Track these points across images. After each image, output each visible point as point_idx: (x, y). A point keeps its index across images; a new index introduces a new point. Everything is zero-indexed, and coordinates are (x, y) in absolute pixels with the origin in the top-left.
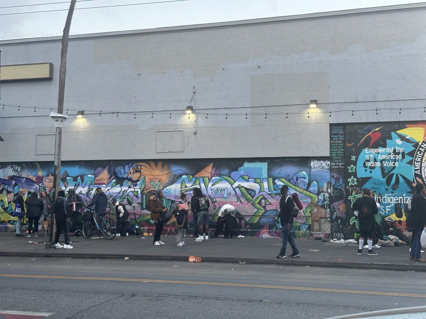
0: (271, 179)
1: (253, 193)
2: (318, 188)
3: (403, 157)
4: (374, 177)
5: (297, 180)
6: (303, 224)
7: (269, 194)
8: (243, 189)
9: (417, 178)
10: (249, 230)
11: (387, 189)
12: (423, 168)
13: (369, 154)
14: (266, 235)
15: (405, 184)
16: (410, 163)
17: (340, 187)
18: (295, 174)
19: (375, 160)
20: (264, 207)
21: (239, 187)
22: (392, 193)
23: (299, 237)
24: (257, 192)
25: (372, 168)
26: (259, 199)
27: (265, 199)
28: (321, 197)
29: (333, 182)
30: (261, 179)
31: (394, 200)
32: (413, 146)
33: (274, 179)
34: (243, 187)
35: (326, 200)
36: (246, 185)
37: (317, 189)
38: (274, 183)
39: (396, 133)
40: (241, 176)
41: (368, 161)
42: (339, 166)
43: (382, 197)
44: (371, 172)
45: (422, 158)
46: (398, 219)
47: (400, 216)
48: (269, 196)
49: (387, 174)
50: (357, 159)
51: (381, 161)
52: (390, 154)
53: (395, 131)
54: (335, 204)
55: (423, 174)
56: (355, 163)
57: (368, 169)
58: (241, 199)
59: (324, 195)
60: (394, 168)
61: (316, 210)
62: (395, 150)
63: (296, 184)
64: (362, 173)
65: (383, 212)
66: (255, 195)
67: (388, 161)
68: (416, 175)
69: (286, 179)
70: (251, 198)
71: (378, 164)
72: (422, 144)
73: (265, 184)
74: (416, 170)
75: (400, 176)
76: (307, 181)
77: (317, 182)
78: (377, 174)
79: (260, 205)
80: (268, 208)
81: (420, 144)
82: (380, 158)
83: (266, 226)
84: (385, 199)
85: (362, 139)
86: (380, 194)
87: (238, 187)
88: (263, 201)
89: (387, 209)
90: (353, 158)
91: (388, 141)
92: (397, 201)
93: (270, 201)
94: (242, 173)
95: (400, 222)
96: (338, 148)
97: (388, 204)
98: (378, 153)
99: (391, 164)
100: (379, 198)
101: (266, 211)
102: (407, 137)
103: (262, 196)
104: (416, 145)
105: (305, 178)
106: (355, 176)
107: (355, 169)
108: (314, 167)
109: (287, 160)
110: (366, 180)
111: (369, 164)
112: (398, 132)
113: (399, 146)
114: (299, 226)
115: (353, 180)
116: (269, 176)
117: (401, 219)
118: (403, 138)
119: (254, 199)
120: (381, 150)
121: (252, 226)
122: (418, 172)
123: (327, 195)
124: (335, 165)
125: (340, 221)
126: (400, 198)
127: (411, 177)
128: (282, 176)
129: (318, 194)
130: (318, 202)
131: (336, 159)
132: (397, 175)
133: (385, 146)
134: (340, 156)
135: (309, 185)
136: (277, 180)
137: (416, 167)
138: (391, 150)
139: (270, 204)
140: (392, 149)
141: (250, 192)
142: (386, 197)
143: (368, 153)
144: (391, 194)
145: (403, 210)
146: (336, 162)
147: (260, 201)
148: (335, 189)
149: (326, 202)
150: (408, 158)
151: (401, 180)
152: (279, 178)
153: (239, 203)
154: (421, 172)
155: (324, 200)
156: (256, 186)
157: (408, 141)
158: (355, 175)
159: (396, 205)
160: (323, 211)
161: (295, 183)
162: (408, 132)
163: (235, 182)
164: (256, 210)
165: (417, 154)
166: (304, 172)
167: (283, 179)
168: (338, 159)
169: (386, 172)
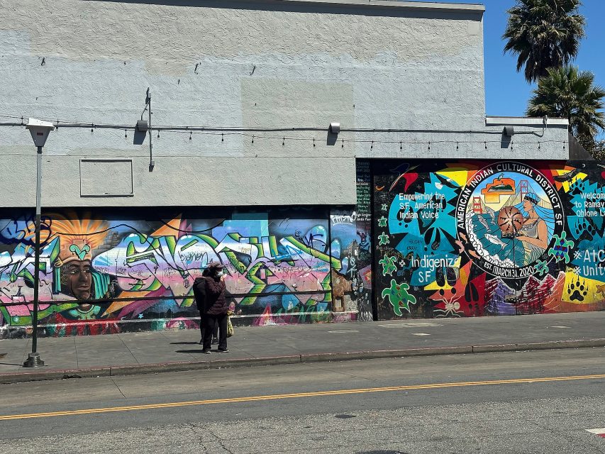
0: (274, 239)
1: (247, 260)
2: (341, 249)
3: (444, 207)
4: (410, 232)
5: (311, 237)
6: (321, 302)
7: (271, 261)
8: (232, 253)
9: (460, 233)
10: (242, 316)
11: (426, 249)
12: (466, 221)
13: (404, 202)
14: (269, 323)
15: (448, 242)
16: (453, 213)
17: (366, 248)
18: (309, 230)
19: (411, 210)
20: (265, 281)
21: (225, 252)
22: (432, 253)
23: (317, 322)
24: (254, 257)
25: (408, 220)
26: (256, 269)
27: (266, 267)
28: (345, 263)
29: (359, 241)
30: (260, 238)
31: (434, 263)
32: (455, 191)
33: (278, 239)
34: (231, 250)
35: (352, 267)
36: (236, 247)
37: (339, 252)
38: (279, 244)
39: (435, 174)
40: (228, 234)
41: (403, 211)
42: (365, 217)
43: (420, 259)
44: (406, 226)
45: (466, 207)
46: (439, 288)
47: (441, 283)
48: (272, 264)
49: (426, 228)
50: (388, 208)
51: (419, 212)
52: (428, 202)
53: (435, 170)
54: (362, 271)
55: (467, 228)
56: (386, 215)
57: (402, 221)
58: (229, 269)
59: (349, 260)
60: (434, 220)
61: (338, 281)
62: (434, 197)
63: (311, 245)
64: (395, 228)
65: (421, 280)
66: (250, 262)
67: (427, 211)
68: (460, 230)
69: (296, 237)
70: (245, 268)
71: (415, 216)
72: (465, 189)
73: (266, 246)
74: (459, 223)
75: (440, 230)
76: (325, 239)
77: (340, 241)
78: (414, 229)
79: (259, 277)
80: (271, 281)
81: (463, 189)
82: (417, 207)
83: (268, 309)
84: (423, 261)
85: (394, 180)
86: (418, 256)
87: (225, 251)
88: (263, 271)
89: (427, 276)
90: (384, 208)
91: (426, 184)
92: (438, 264)
93: (273, 270)
94: (229, 229)
95: (442, 292)
96: (363, 194)
97: (428, 269)
98: (415, 200)
99: (430, 216)
100: (417, 262)
101: (268, 286)
102: (448, 180)
103: (261, 264)
104: (459, 190)
105: (322, 235)
106: (387, 232)
107: (387, 222)
108: (335, 220)
109: (296, 209)
110: (399, 237)
111: (403, 216)
112: (437, 173)
113: (439, 191)
114: (316, 306)
115: (384, 238)
116: (271, 233)
117: (443, 288)
118: (443, 181)
119: (248, 270)
120: (418, 196)
121: (246, 309)
122: (461, 226)
123: (353, 260)
124: (360, 217)
125: (367, 294)
126: (441, 260)
127: (453, 233)
128: (288, 233)
129: (341, 259)
130: (342, 269)
131: (361, 208)
132: (437, 230)
133: (422, 191)
134: (366, 205)
135: (329, 245)
136: (283, 239)
137: (459, 219)
138: (428, 196)
139: (274, 275)
140: (432, 195)
141: (243, 258)
142: (425, 260)
143: (402, 200)
144: (431, 256)
145: (445, 276)
146: (360, 213)
147: (259, 271)
148: (361, 250)
149: (352, 269)
150: (450, 208)
151: (443, 236)
152: (285, 236)
153: (226, 275)
154: (464, 226)
155: (350, 267)
156: (252, 250)
157: (449, 185)
158: (386, 230)
159: (437, 269)
160: (348, 283)
161: (309, 243)
162: (450, 176)
163: (219, 243)
164: (252, 285)
165: (460, 203)
166: (321, 228)
167: (292, 238)
168: (364, 209)
169: (424, 226)
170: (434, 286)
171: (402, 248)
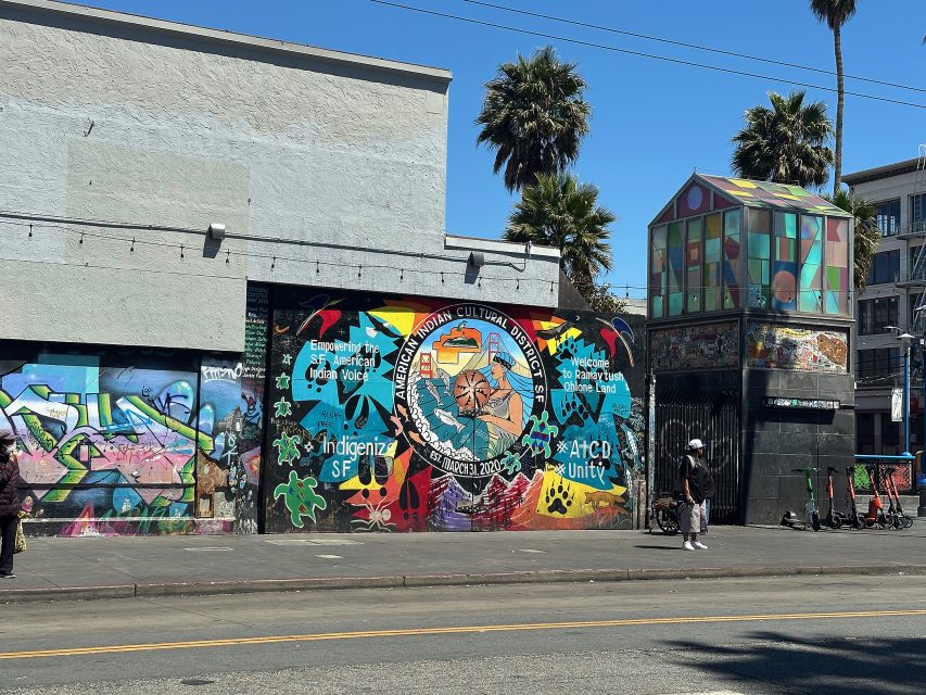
0: (106, 398)
1: (58, 429)
2: (215, 420)
3: (377, 365)
4: (324, 400)
5: (169, 399)
6: (176, 501)
7: (100, 433)
8: (35, 418)
9: (399, 406)
10: (44, 520)
11: (346, 427)
12: (409, 388)
13: (318, 353)
14: (89, 532)
15: (379, 418)
16: (389, 375)
17: (255, 421)
18: (165, 387)
19: (328, 367)
20: (87, 464)
21: (22, 414)
22: (355, 434)
23: (168, 532)
24: (71, 425)
25: (321, 382)
26: (74, 445)
27: (90, 443)
28: (220, 441)
29: (244, 409)
30: (83, 395)
31: (358, 448)
32: (395, 342)
33: (114, 398)
34: (33, 413)
35: (230, 448)
36: (41, 408)
37: (212, 424)
38: (114, 406)
39: (367, 314)
40: (30, 386)
41: (315, 367)
42: (255, 373)
43: (336, 442)
44: (319, 390)
45: (409, 367)
46: (362, 487)
47: (365, 480)
48: (100, 438)
49: (347, 395)
50: (293, 361)
51: (339, 370)
52: (354, 356)
53: (366, 309)
54: (246, 456)
55: (409, 398)
56: (289, 371)
57: (313, 383)
58: (28, 444)
59: (226, 438)
60: (361, 384)
61: (206, 470)
62: (363, 348)
63: (167, 411)
64: (302, 392)
65: (336, 473)
66: (65, 433)
67: (352, 369)
68: (398, 400)
69: (143, 396)
70: (55, 442)
71: (333, 375)
72: (410, 341)
73: (93, 408)
74: (398, 390)
75: (370, 401)
76: (190, 404)
77: (214, 407)
78: (329, 395)
79: (77, 458)
80: (96, 465)
81: (407, 339)
82: (337, 362)
83: (88, 509)
84: (341, 446)
85: (305, 318)
86: (333, 436)
87: (20, 413)
88: (84, 448)
89: (345, 468)
90: (287, 359)
91: (352, 329)
92: (365, 450)
93: (102, 448)
94: (33, 378)
95: (366, 493)
96: (255, 336)
97: (347, 458)
98: (334, 352)
99: (356, 376)
100: (331, 445)
101: (91, 473)
102: (385, 325)
103: (82, 438)
104: (400, 341)
105: (186, 397)
106: (289, 397)
107: (290, 382)
108: (209, 374)
109: (143, 352)
110: (306, 407)
111: (315, 374)
112: (370, 313)
113: (371, 340)
114: (168, 508)
115: (284, 406)
116: (103, 389)
117: (368, 487)
118: (378, 326)
119: (60, 445)
120: (339, 345)
121: (52, 509)
122: (400, 395)
123: (232, 437)
124: (249, 372)
125: (251, 492)
126: (368, 444)
127: (388, 405)
128: (134, 390)
129: (214, 435)
130: (213, 451)
131: (251, 359)
132: (365, 399)
133: (346, 338)
134: (258, 353)
135: (196, 413)
136: (121, 399)
137: (398, 384)
138: (356, 348)
139: (102, 456)
140: (360, 346)
141: (52, 426)
142: (343, 443)
143: (314, 351)
144: (353, 437)
145: (372, 470)
146: (250, 366)
147: (78, 448)
148: (247, 424)
149: (230, 453)
150: (386, 366)
151: (372, 408)
152: (126, 395)
153: (21, 452)
154: (405, 395)
155: (227, 448)
156: (69, 415)
157: (387, 332)
158: (288, 394)
159: (361, 458)
160: (222, 474)
161: (164, 408)
162: (390, 318)
163: (13, 400)
164: (65, 471)
165: (400, 360)
166: (185, 385)
167: (136, 399)
168: (255, 359)
169: (345, 391)
170: (354, 483)
171: (310, 423)
